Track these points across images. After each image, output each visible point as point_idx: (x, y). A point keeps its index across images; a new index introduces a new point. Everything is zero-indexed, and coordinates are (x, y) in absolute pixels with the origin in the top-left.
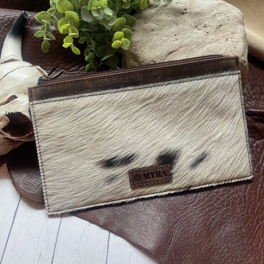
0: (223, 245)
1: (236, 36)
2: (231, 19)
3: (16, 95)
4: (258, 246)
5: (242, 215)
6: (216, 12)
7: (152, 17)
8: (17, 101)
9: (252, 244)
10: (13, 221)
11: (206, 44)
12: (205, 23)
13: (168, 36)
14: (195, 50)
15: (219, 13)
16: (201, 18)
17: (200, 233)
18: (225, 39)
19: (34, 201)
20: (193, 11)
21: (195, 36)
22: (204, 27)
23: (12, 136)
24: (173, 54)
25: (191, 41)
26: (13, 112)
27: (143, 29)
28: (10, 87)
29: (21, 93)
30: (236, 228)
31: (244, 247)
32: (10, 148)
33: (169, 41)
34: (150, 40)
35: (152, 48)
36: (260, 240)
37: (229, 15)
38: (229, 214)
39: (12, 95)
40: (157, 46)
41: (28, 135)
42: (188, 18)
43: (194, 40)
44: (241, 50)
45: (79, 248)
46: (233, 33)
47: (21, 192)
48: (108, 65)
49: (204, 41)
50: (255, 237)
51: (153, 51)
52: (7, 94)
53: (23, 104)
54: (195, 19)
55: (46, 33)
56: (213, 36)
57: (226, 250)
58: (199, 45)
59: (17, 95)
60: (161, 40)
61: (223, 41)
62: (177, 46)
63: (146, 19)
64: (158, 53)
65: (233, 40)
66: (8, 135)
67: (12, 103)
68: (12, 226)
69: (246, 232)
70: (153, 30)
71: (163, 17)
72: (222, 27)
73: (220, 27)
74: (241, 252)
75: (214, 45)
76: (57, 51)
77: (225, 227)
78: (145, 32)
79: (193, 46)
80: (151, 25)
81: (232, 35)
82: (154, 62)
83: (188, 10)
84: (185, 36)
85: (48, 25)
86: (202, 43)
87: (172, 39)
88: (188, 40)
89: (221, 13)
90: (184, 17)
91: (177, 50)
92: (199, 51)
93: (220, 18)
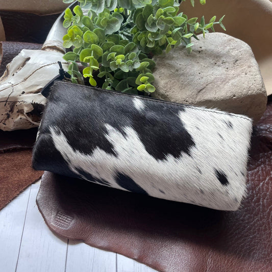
1: (253, 69)
2: (243, 54)
6: (228, 48)
11: (229, 80)
13: (193, 75)
14: (221, 86)
15: (232, 49)
16: (217, 54)
18: (244, 73)
20: (208, 49)
21: (217, 73)
22: (222, 63)
24: (202, 91)
25: (216, 78)
26: (38, 103)
30: (264, 254)
33: (195, 80)
34: (178, 80)
35: (181, 88)
37: (241, 50)
38: (256, 241)
40: (186, 86)
42: (206, 56)
43: (218, 76)
44: (261, 82)
46: (249, 67)
49: (227, 77)
51: (184, 91)
56: (233, 72)
58: (224, 81)
60: (188, 79)
61: (243, 75)
62: (204, 83)
64: (188, 93)
65: (252, 73)
72: (238, 62)
73: (236, 62)
75: (236, 80)
77: (254, 253)
78: (171, 73)
79: (219, 83)
81: (249, 69)
82: (187, 101)
83: (203, 48)
84: (209, 73)
85: (74, 64)
86: (226, 79)
87: (197, 78)
88: (213, 77)
89: (234, 49)
90: (201, 55)
91: (205, 87)
92: (226, 87)
93: (234, 53)
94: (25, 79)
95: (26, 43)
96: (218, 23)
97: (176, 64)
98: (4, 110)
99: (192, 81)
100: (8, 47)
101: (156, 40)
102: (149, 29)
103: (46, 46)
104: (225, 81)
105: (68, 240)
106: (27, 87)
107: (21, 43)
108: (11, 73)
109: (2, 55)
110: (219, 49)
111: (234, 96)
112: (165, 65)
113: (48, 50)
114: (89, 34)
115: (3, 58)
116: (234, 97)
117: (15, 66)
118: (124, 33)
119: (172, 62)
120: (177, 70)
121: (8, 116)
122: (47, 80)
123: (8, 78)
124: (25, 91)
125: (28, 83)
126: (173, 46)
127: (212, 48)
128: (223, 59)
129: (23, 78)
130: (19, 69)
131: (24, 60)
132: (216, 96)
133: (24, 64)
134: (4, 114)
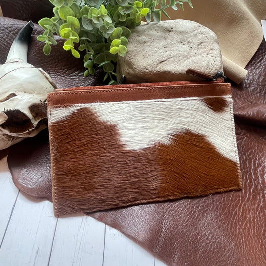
0: (207, 232)
1: (214, 52)
2: (209, 39)
4: (236, 230)
5: (220, 203)
6: (196, 32)
7: (144, 32)
8: (17, 99)
9: (231, 229)
10: (11, 217)
11: (191, 57)
12: (189, 40)
13: (158, 48)
14: (182, 61)
15: (199, 33)
16: (185, 36)
17: (186, 222)
19: (32, 196)
20: (178, 30)
21: (181, 50)
22: (188, 43)
23: (11, 132)
24: (163, 63)
25: (178, 54)
27: (136, 41)
28: (10, 86)
29: (21, 92)
30: (216, 215)
31: (225, 232)
32: (10, 143)
33: (159, 52)
34: (143, 50)
35: (145, 57)
36: (236, 225)
37: (207, 36)
38: (209, 202)
39: (12, 93)
40: (149, 56)
41: (28, 131)
42: (175, 36)
43: (181, 53)
44: (219, 64)
45: (77, 241)
46: (212, 50)
47: (20, 187)
48: (105, 71)
49: (189, 54)
50: (232, 222)
51: (146, 59)
52: (6, 92)
53: (22, 102)
54: (180, 37)
55: (49, 38)
56: (196, 51)
57: (210, 236)
59: (16, 93)
60: (153, 51)
61: (205, 55)
62: (167, 57)
63: (139, 33)
64: (150, 62)
65: (213, 55)
66: (7, 132)
67: (11, 101)
68: (9, 222)
69: (224, 218)
70: (145, 42)
71: (154, 33)
72: (202, 45)
73: (200, 44)
74: (223, 237)
75: (197, 58)
76: (60, 58)
77: (207, 214)
78: (138, 43)
79: (180, 58)
80: (143, 38)
81: (211, 51)
82: (147, 69)
83: (174, 29)
84: (173, 49)
86: (187, 56)
87: (162, 51)
88: (176, 53)
89: (201, 33)
90: (171, 34)
91: (167, 60)
92: (186, 62)
93: (200, 37)
99: (156, 53)
101: (127, 13)
132: (175, 69)
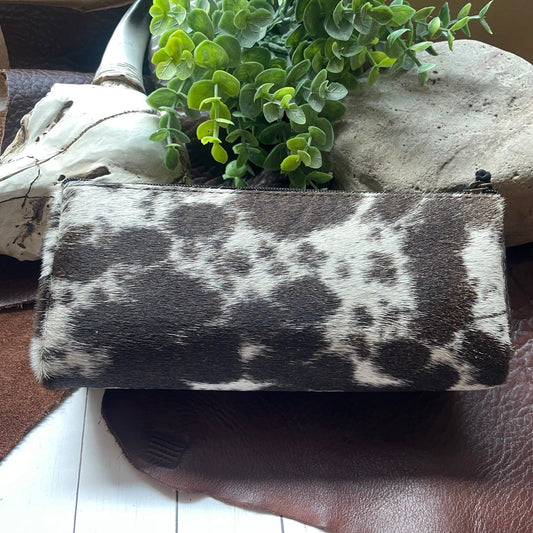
2: (526, 83)
3: (109, 167)
6: (494, 71)
11: (504, 140)
13: (426, 132)
14: (487, 154)
15: (502, 74)
20: (451, 74)
21: (477, 125)
22: (484, 105)
24: (448, 166)
25: (474, 137)
29: (119, 166)
33: (431, 142)
34: (396, 144)
35: (404, 160)
37: (520, 76)
39: (102, 165)
40: (412, 155)
42: (449, 91)
43: (478, 133)
49: (499, 134)
51: (410, 166)
52: (93, 161)
54: (463, 91)
55: (171, 131)
56: (509, 122)
58: (492, 143)
59: (110, 169)
60: (416, 141)
62: (451, 149)
71: (401, 92)
72: (516, 102)
73: (512, 101)
75: (518, 140)
78: (378, 128)
79: (481, 147)
82: (417, 189)
83: (441, 74)
84: (458, 127)
85: (172, 115)
86: (495, 139)
87: (435, 137)
88: (467, 136)
89: (505, 73)
90: (439, 89)
91: (453, 157)
92: (496, 155)
93: (506, 82)
94: (65, 149)
95: (55, 72)
96: (477, 17)
97: (387, 109)
98: (20, 216)
99: (425, 144)
100: (18, 82)
101: (348, 56)
102: (332, 35)
103: (103, 75)
104: (494, 142)
105: (177, 492)
106: (69, 164)
107: (45, 72)
108: (31, 136)
109: (8, 98)
110: (476, 74)
111: (516, 174)
112: (364, 112)
113: (107, 84)
114: (207, 47)
115: (10, 105)
116: (516, 178)
117: (41, 121)
118: (271, 44)
119: (380, 104)
120: (391, 122)
121: (30, 229)
122: (113, 149)
123: (26, 147)
124: (65, 175)
125: (70, 157)
126: (383, 70)
127: (459, 71)
128: (485, 95)
129: (61, 146)
130: (48, 125)
131: (60, 106)
133: (59, 116)
134: (21, 224)
